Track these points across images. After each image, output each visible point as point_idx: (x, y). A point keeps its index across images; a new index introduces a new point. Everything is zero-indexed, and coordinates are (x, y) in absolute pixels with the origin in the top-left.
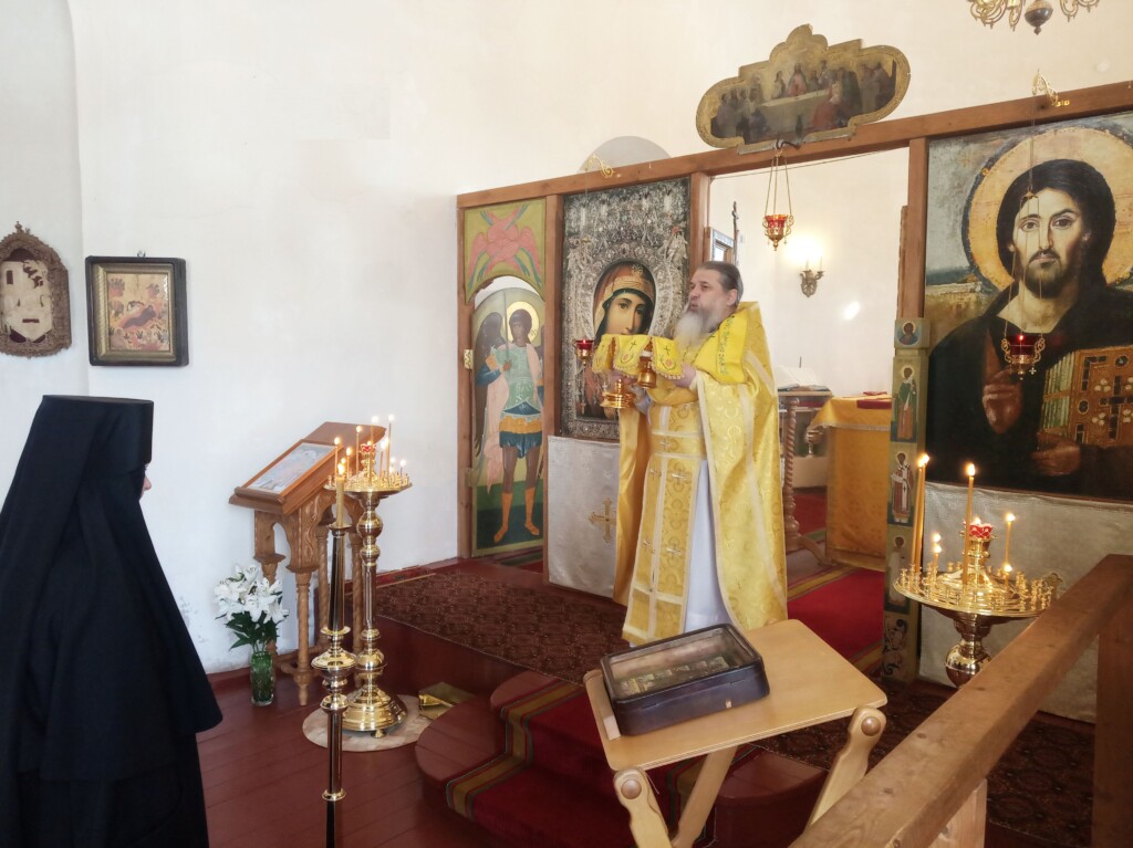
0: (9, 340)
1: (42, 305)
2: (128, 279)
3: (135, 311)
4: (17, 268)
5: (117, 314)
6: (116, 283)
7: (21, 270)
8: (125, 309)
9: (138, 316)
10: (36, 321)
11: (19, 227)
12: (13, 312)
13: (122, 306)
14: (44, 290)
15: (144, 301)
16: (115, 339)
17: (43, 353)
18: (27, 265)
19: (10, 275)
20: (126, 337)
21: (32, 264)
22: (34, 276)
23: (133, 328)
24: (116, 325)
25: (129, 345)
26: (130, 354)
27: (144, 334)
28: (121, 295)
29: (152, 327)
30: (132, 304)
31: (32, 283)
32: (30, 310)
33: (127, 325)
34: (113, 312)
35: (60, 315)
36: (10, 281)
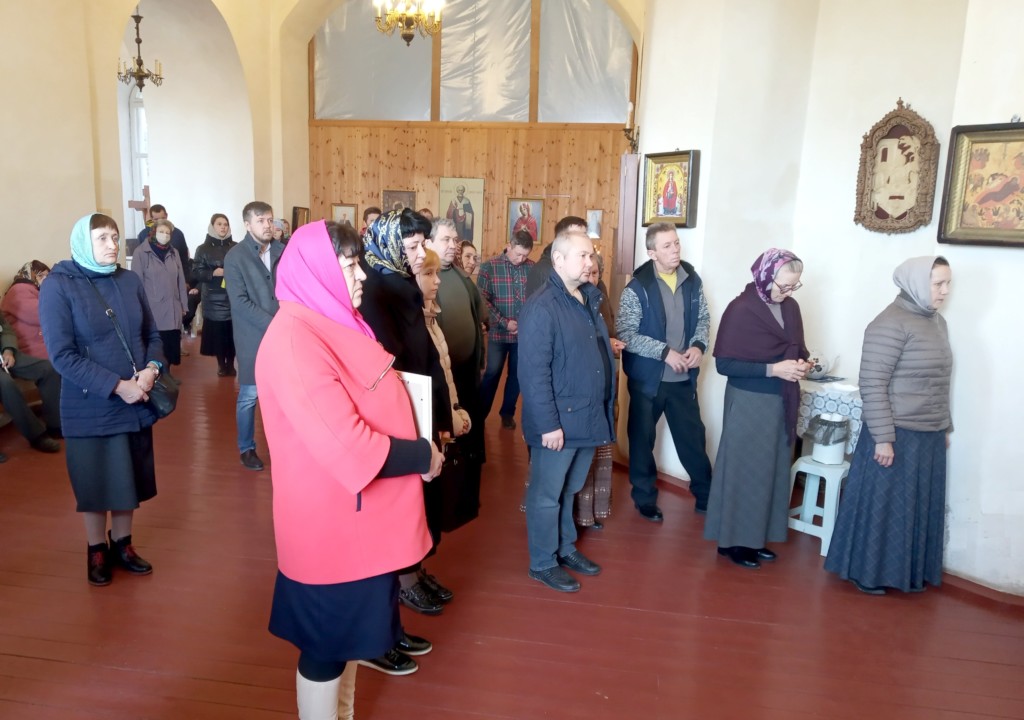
0: (874, 216)
1: (910, 181)
2: (994, 148)
3: (995, 185)
4: (892, 145)
5: (975, 188)
6: (981, 154)
7: (896, 146)
8: (985, 182)
9: (998, 190)
10: (901, 198)
11: (900, 103)
12: (882, 190)
13: (982, 179)
14: (914, 166)
15: (1008, 174)
16: (968, 216)
17: (903, 230)
18: (902, 142)
19: (885, 152)
20: (981, 214)
21: (907, 140)
22: (906, 153)
23: (991, 204)
24: (971, 200)
25: (981, 223)
26: (980, 232)
27: (1001, 211)
28: (983, 166)
29: (1012, 202)
30: (994, 176)
31: (904, 159)
32: (897, 187)
33: (983, 200)
34: (971, 186)
35: (924, 191)
36: (884, 158)
